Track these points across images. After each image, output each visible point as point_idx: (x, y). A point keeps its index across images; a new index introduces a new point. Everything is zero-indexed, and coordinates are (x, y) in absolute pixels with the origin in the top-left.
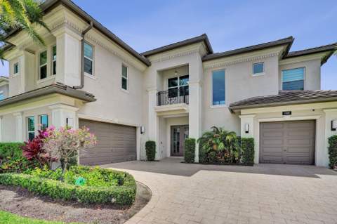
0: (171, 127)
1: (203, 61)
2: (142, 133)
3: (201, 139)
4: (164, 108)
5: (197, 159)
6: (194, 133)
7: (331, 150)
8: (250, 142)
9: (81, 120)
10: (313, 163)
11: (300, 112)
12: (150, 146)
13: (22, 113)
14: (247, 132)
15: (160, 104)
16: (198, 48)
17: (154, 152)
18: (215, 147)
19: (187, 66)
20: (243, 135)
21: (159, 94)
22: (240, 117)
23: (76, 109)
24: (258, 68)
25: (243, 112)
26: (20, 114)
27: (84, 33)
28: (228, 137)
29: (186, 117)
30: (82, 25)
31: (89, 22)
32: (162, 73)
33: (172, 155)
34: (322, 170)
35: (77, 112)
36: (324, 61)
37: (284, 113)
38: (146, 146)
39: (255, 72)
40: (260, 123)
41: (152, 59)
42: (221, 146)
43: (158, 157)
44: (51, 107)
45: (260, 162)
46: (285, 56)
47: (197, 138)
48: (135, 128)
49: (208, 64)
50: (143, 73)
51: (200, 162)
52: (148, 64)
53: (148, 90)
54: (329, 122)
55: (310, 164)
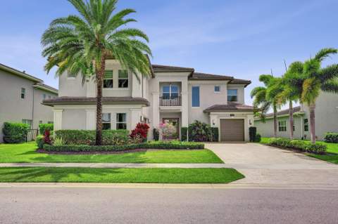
1: (188, 80)
5: (187, 139)
7: (250, 133)
10: (244, 140)
11: (238, 115)
14: (214, 124)
15: (161, 105)
20: (212, 126)
24: (217, 89)
25: (212, 113)
29: (180, 114)
34: (247, 142)
36: (245, 87)
37: (231, 115)
40: (220, 119)
42: (203, 132)
44: (131, 110)
45: (221, 141)
46: (229, 83)
47: (187, 127)
53: (153, 94)
54: (250, 121)
55: (242, 140)
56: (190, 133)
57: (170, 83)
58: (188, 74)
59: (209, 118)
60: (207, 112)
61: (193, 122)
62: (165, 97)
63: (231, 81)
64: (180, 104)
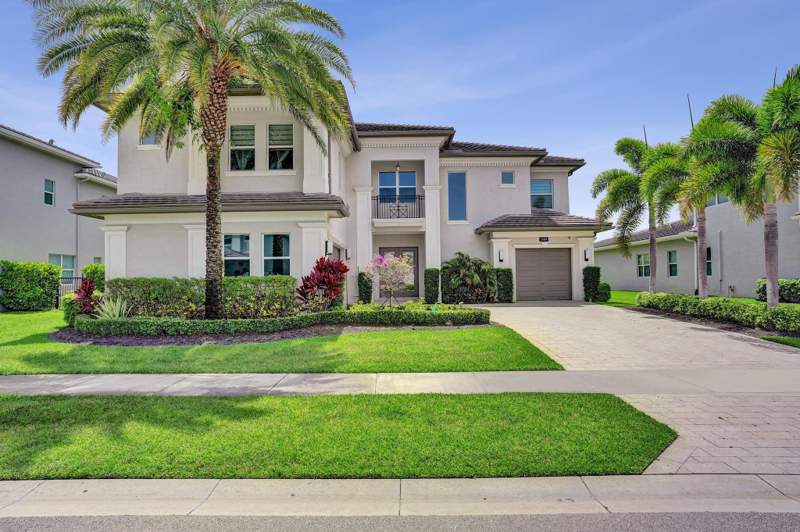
1: (440, 156)
2: (348, 259)
4: (385, 222)
5: (439, 298)
7: (586, 281)
8: (508, 273)
10: (571, 299)
11: (557, 239)
14: (501, 261)
15: (376, 215)
16: (439, 142)
18: (469, 281)
20: (497, 265)
22: (492, 241)
24: (508, 178)
25: (495, 234)
28: (483, 267)
29: (421, 236)
32: (375, 165)
34: (578, 303)
36: (571, 173)
37: (541, 239)
38: (359, 281)
39: (504, 181)
40: (516, 249)
41: (363, 141)
42: (477, 279)
44: (301, 225)
46: (533, 165)
47: (438, 268)
49: (448, 161)
50: (347, 160)
52: (359, 149)
53: (356, 189)
54: (583, 252)
55: (567, 298)
56: (446, 282)
57: (397, 164)
58: (441, 141)
59: (489, 247)
60: (485, 233)
61: (451, 256)
62: (386, 196)
63: (539, 159)
64: (421, 213)
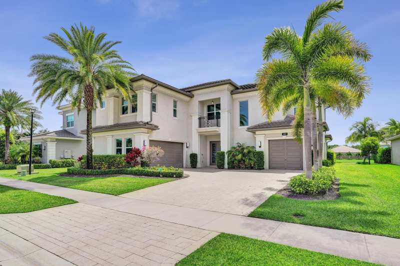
0: (210, 142)
1: (232, 94)
2: (187, 147)
3: (228, 152)
4: (203, 129)
5: (226, 166)
6: (224, 147)
9: (150, 141)
12: (193, 157)
13: (113, 136)
14: (260, 147)
15: (200, 126)
16: (226, 87)
17: (196, 162)
18: (236, 157)
19: (219, 99)
20: (258, 149)
21: (200, 119)
22: (256, 136)
23: (148, 135)
25: (257, 133)
26: (111, 136)
27: (152, 89)
28: (245, 151)
30: (151, 85)
31: (156, 84)
32: (202, 103)
33: (210, 164)
35: (149, 137)
37: (283, 134)
38: (190, 157)
40: (269, 140)
41: (195, 93)
43: (199, 165)
45: (269, 168)
47: (226, 151)
48: (182, 144)
50: (188, 102)
51: (229, 168)
52: (192, 96)
53: (192, 115)
59: (255, 139)
61: (235, 145)
